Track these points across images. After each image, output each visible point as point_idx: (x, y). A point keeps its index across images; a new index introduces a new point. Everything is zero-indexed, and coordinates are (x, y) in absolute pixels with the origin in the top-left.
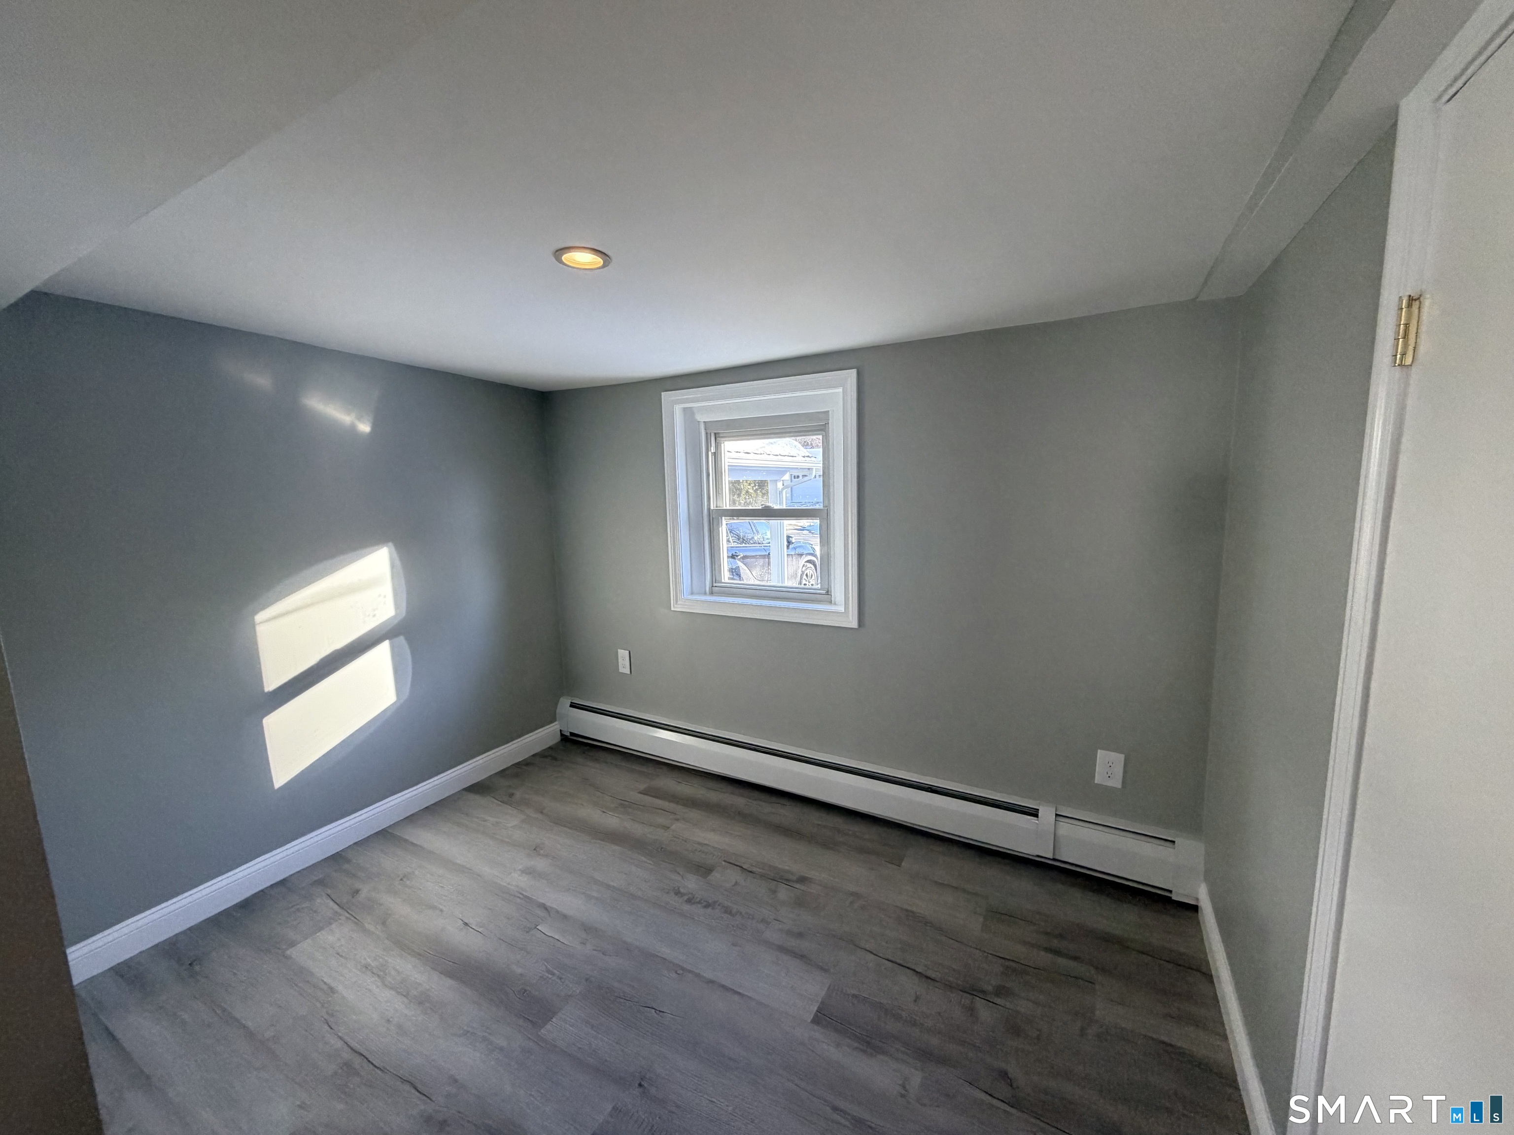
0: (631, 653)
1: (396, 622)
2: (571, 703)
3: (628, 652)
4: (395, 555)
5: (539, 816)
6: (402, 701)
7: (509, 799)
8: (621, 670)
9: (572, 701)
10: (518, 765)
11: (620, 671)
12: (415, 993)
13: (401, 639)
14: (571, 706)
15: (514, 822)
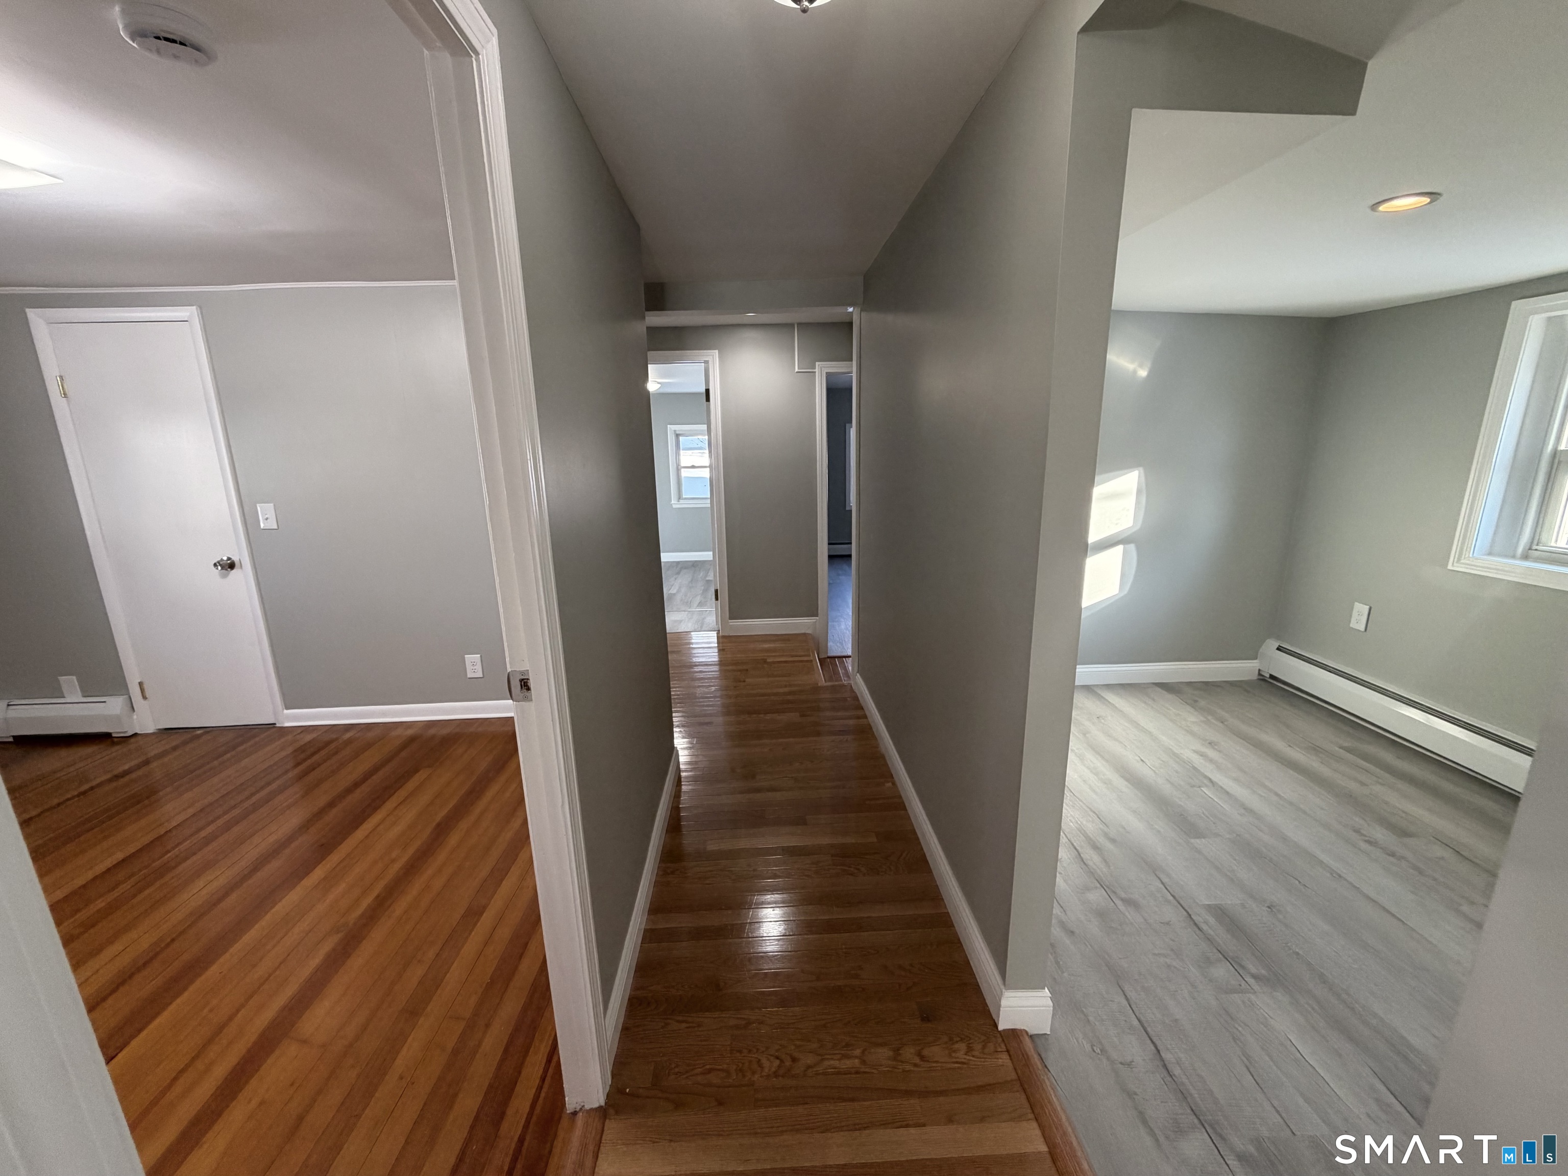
0: (1372, 610)
1: (1130, 532)
2: (1279, 646)
3: (1368, 607)
4: (1143, 479)
5: (1221, 725)
6: (1122, 595)
7: (1193, 704)
8: (1353, 625)
9: (1281, 645)
10: (1206, 683)
11: (1351, 625)
12: (1103, 777)
13: (1132, 547)
14: (1278, 649)
15: (1193, 719)
